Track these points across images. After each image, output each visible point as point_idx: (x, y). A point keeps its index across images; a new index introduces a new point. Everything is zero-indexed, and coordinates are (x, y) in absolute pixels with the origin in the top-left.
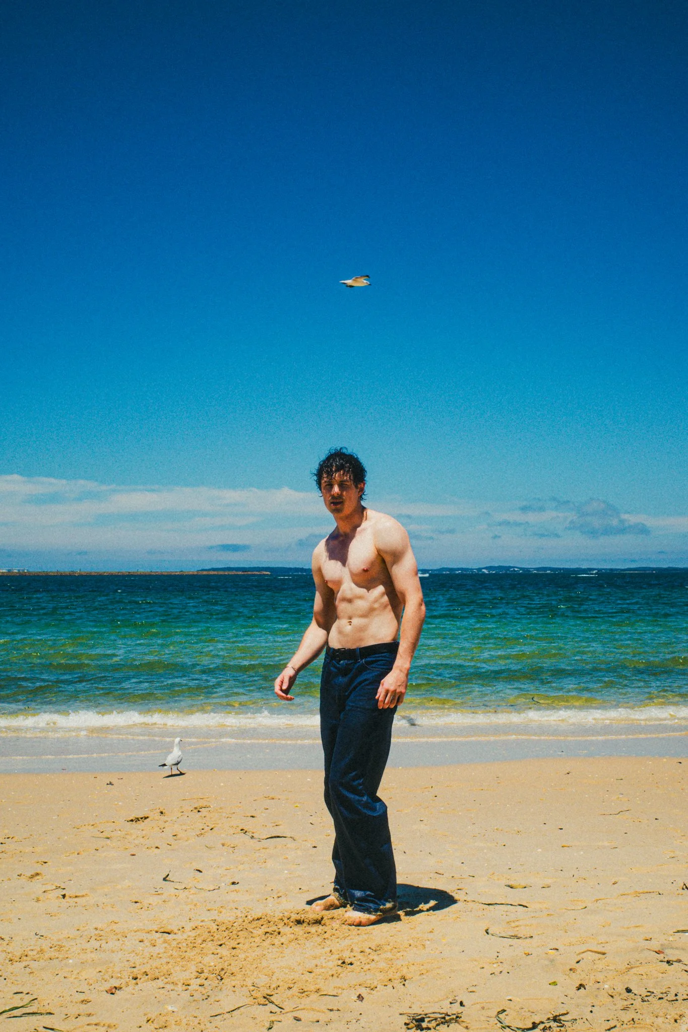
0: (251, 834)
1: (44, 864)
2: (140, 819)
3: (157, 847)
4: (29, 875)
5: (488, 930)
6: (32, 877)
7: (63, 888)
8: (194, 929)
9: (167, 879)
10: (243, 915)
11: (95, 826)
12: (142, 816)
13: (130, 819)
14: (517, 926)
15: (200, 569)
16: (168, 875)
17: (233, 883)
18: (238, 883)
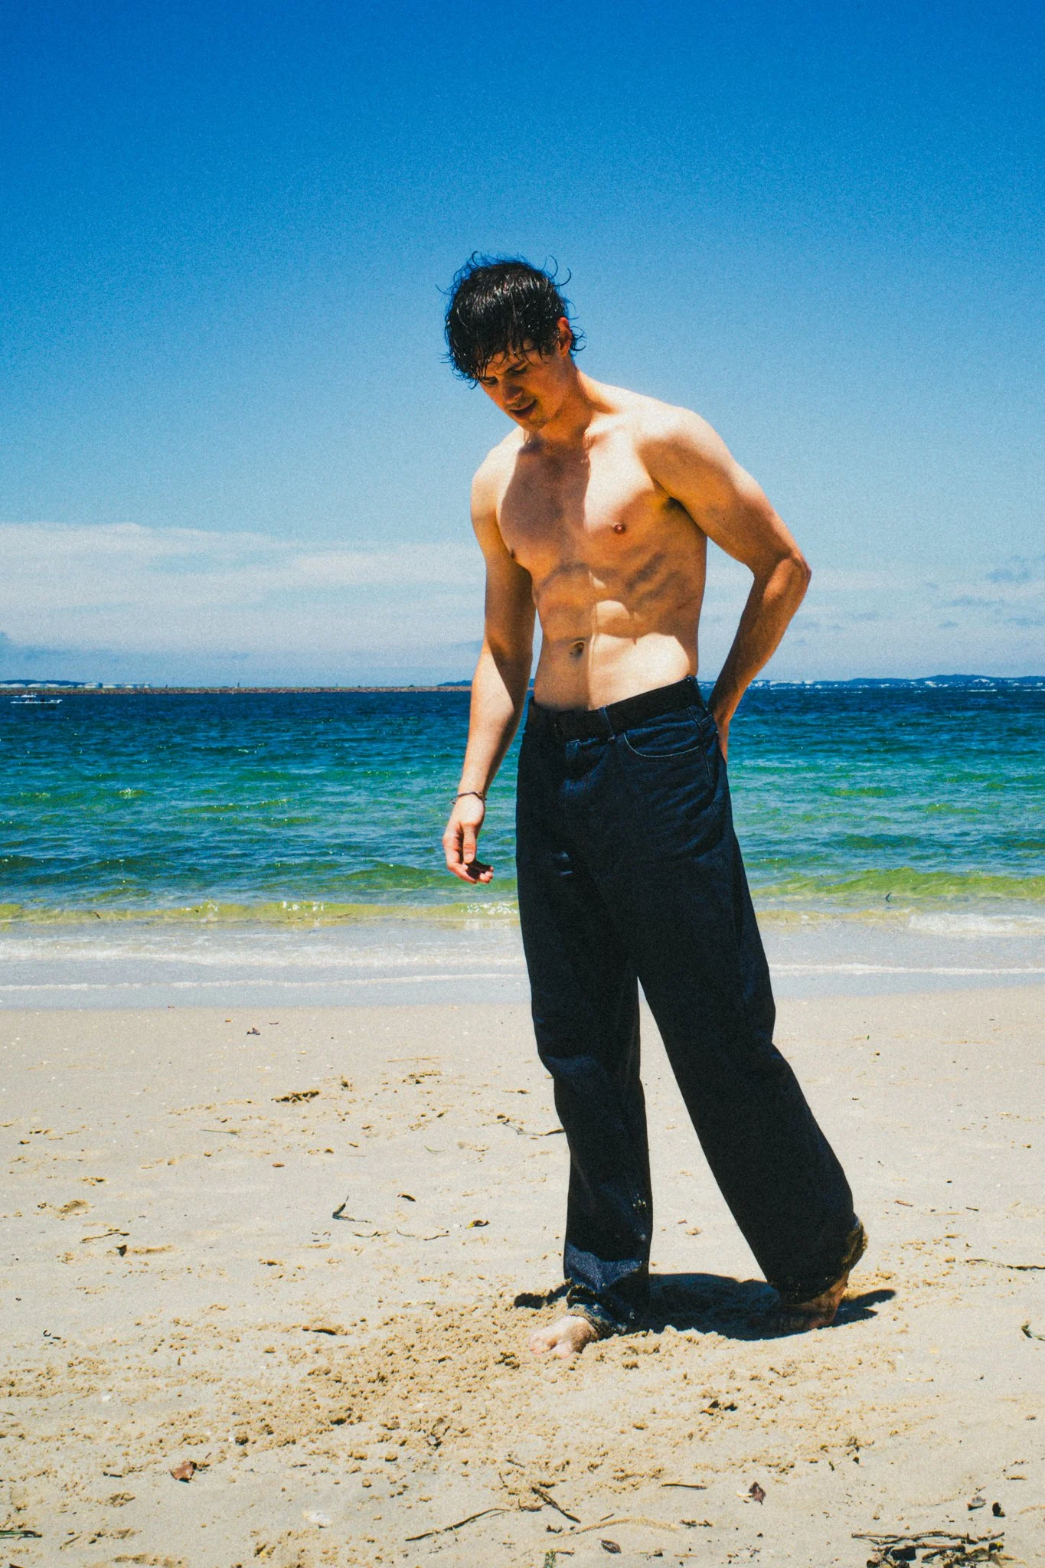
0: (517, 1127)
1: (96, 1183)
2: (301, 1097)
3: (329, 1151)
4: (61, 1207)
6: (66, 1210)
7: (124, 1232)
8: (387, 1324)
9: (342, 1214)
11: (211, 1110)
12: (305, 1092)
13: (282, 1097)
15: (443, 683)
16: (344, 1206)
17: (477, 1224)
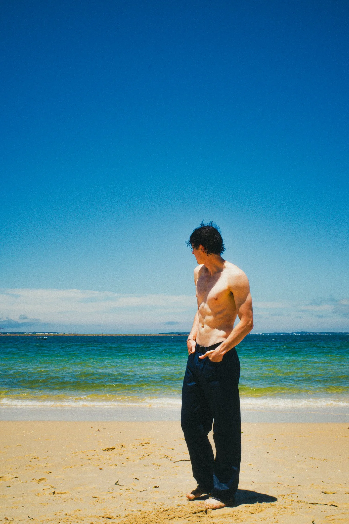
0: (170, 459)
1: (50, 473)
2: (110, 449)
3: (116, 465)
4: (38, 480)
5: (314, 522)
6: (40, 480)
7: (55, 487)
8: (126, 516)
9: (117, 483)
10: (158, 508)
11: (84, 452)
13: (104, 449)
14: (333, 520)
15: (159, 333)
16: (118, 481)
17: (156, 487)
18: (158, 487)
